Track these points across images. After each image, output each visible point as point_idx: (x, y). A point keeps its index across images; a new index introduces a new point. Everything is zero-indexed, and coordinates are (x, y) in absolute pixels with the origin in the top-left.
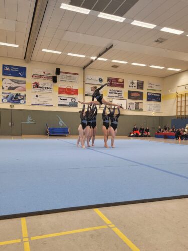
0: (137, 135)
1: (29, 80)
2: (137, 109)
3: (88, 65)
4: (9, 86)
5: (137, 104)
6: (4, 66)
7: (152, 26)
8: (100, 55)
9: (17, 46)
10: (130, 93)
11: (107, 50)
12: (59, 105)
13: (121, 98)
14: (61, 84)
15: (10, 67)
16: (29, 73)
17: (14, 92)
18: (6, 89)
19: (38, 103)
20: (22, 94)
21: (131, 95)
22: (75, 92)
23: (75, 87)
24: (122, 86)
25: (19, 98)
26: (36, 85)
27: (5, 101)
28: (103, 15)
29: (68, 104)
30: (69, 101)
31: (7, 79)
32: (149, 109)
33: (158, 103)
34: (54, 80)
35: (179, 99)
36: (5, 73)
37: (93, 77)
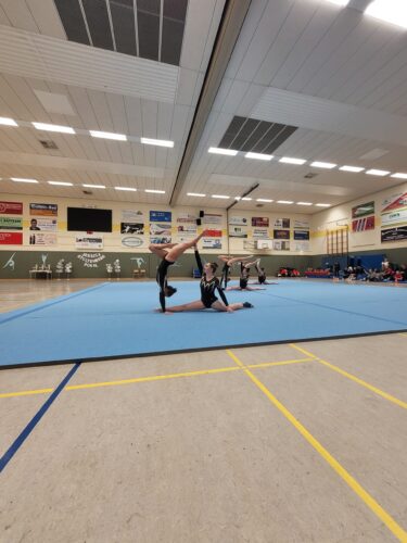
0: (283, 276)
1: (174, 224)
2: (283, 248)
3: (232, 206)
5: (284, 243)
6: (151, 212)
7: (300, 162)
8: (244, 195)
9: (164, 192)
10: (275, 232)
11: (252, 189)
12: (205, 247)
13: (266, 238)
14: (205, 227)
15: (157, 212)
16: (174, 218)
17: (161, 237)
20: (168, 238)
21: (276, 235)
22: (219, 234)
23: (218, 228)
24: (267, 225)
26: (181, 229)
28: (250, 155)
29: (212, 246)
30: (213, 243)
31: (154, 224)
32: (296, 248)
33: (306, 241)
34: (199, 222)
35: (330, 237)
36: (152, 219)
37: (236, 217)
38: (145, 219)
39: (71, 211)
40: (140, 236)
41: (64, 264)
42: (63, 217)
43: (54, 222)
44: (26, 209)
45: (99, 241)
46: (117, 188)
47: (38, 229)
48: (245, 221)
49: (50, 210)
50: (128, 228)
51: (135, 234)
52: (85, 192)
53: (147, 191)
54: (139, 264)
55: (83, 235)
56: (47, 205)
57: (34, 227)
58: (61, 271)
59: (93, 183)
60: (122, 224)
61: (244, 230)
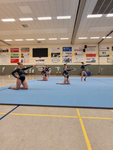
1: (73, 52)
3: (101, 42)
4: (65, 55)
6: (63, 48)
8: (108, 36)
9: (68, 39)
12: (86, 62)
14: (87, 52)
15: (66, 48)
16: (73, 49)
17: (67, 58)
18: (64, 57)
19: (77, 61)
20: (70, 58)
22: (95, 55)
23: (93, 53)
25: (69, 60)
26: (76, 54)
27: (64, 62)
29: (91, 61)
30: (91, 60)
34: (84, 51)
36: (63, 50)
37: (103, 47)
38: (61, 51)
39: (34, 50)
40: (59, 58)
41: (32, 70)
42: (31, 52)
43: (28, 54)
44: (20, 50)
45: (43, 60)
46: (49, 39)
47: (23, 57)
48: (108, 48)
49: (27, 50)
50: (54, 55)
51: (57, 57)
52: (38, 42)
53: (61, 39)
54: (58, 69)
55: (38, 58)
56: (26, 48)
57: (22, 57)
58: (31, 72)
59: (41, 38)
60: (52, 53)
61: (107, 53)
